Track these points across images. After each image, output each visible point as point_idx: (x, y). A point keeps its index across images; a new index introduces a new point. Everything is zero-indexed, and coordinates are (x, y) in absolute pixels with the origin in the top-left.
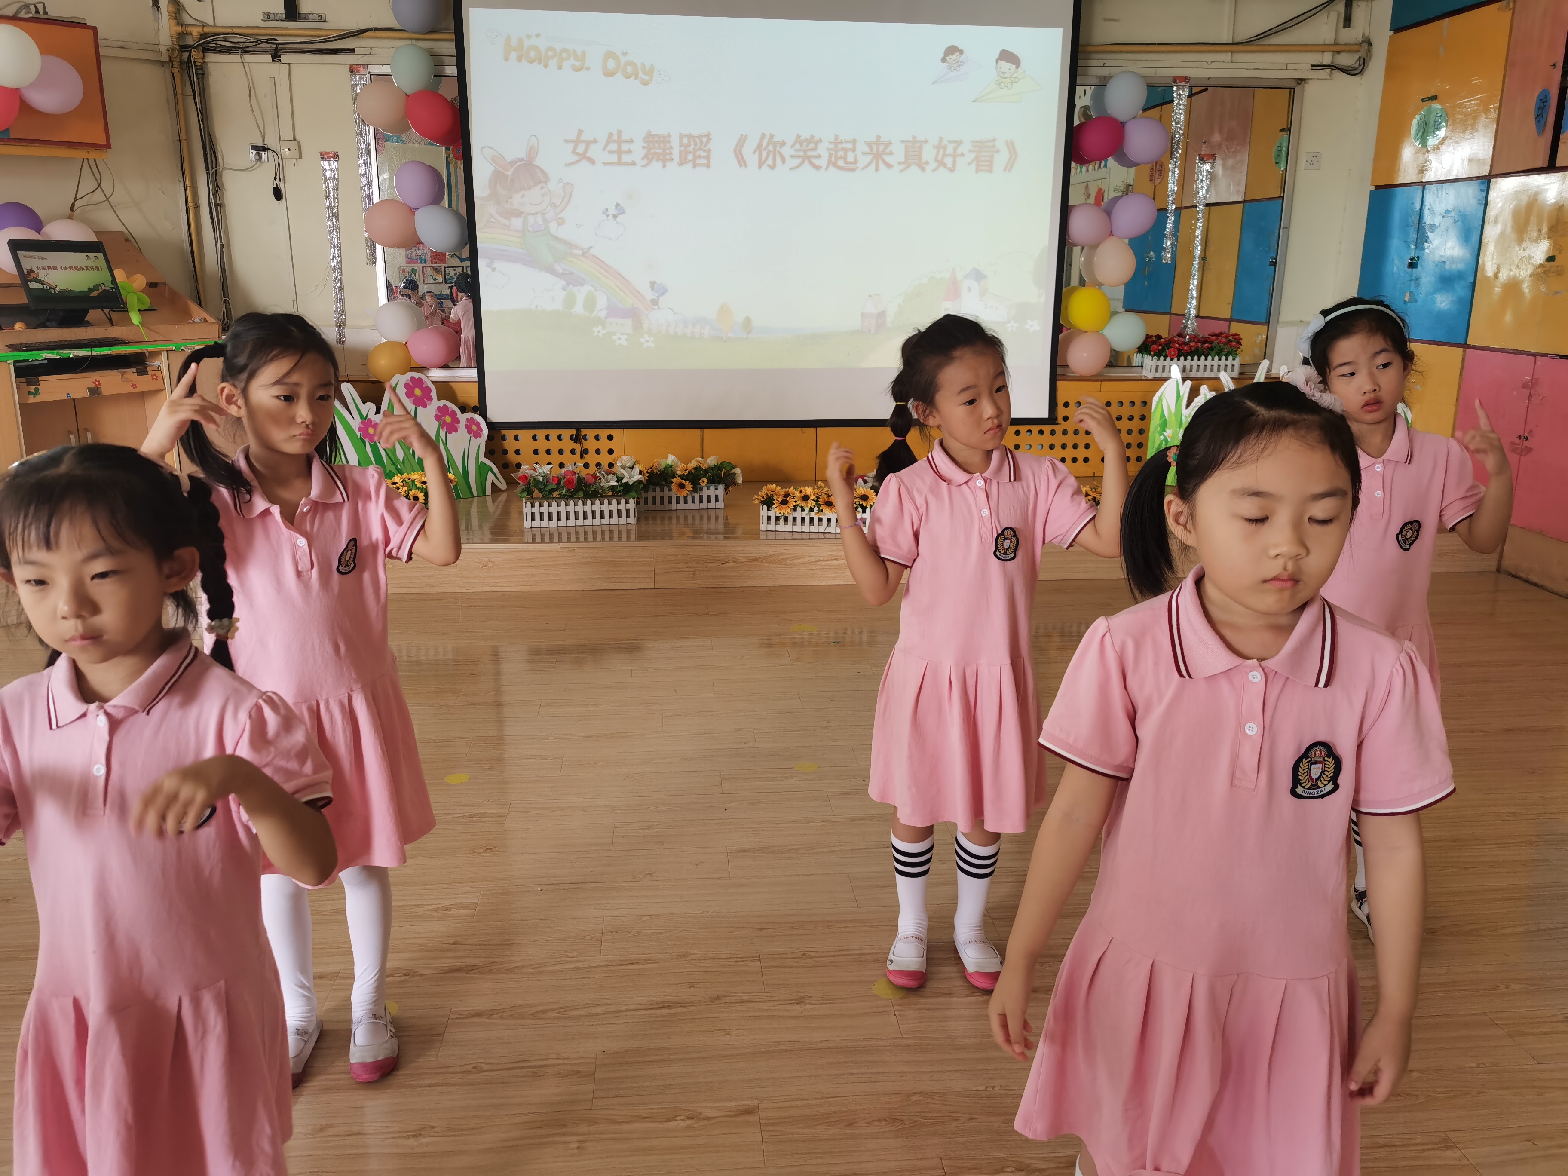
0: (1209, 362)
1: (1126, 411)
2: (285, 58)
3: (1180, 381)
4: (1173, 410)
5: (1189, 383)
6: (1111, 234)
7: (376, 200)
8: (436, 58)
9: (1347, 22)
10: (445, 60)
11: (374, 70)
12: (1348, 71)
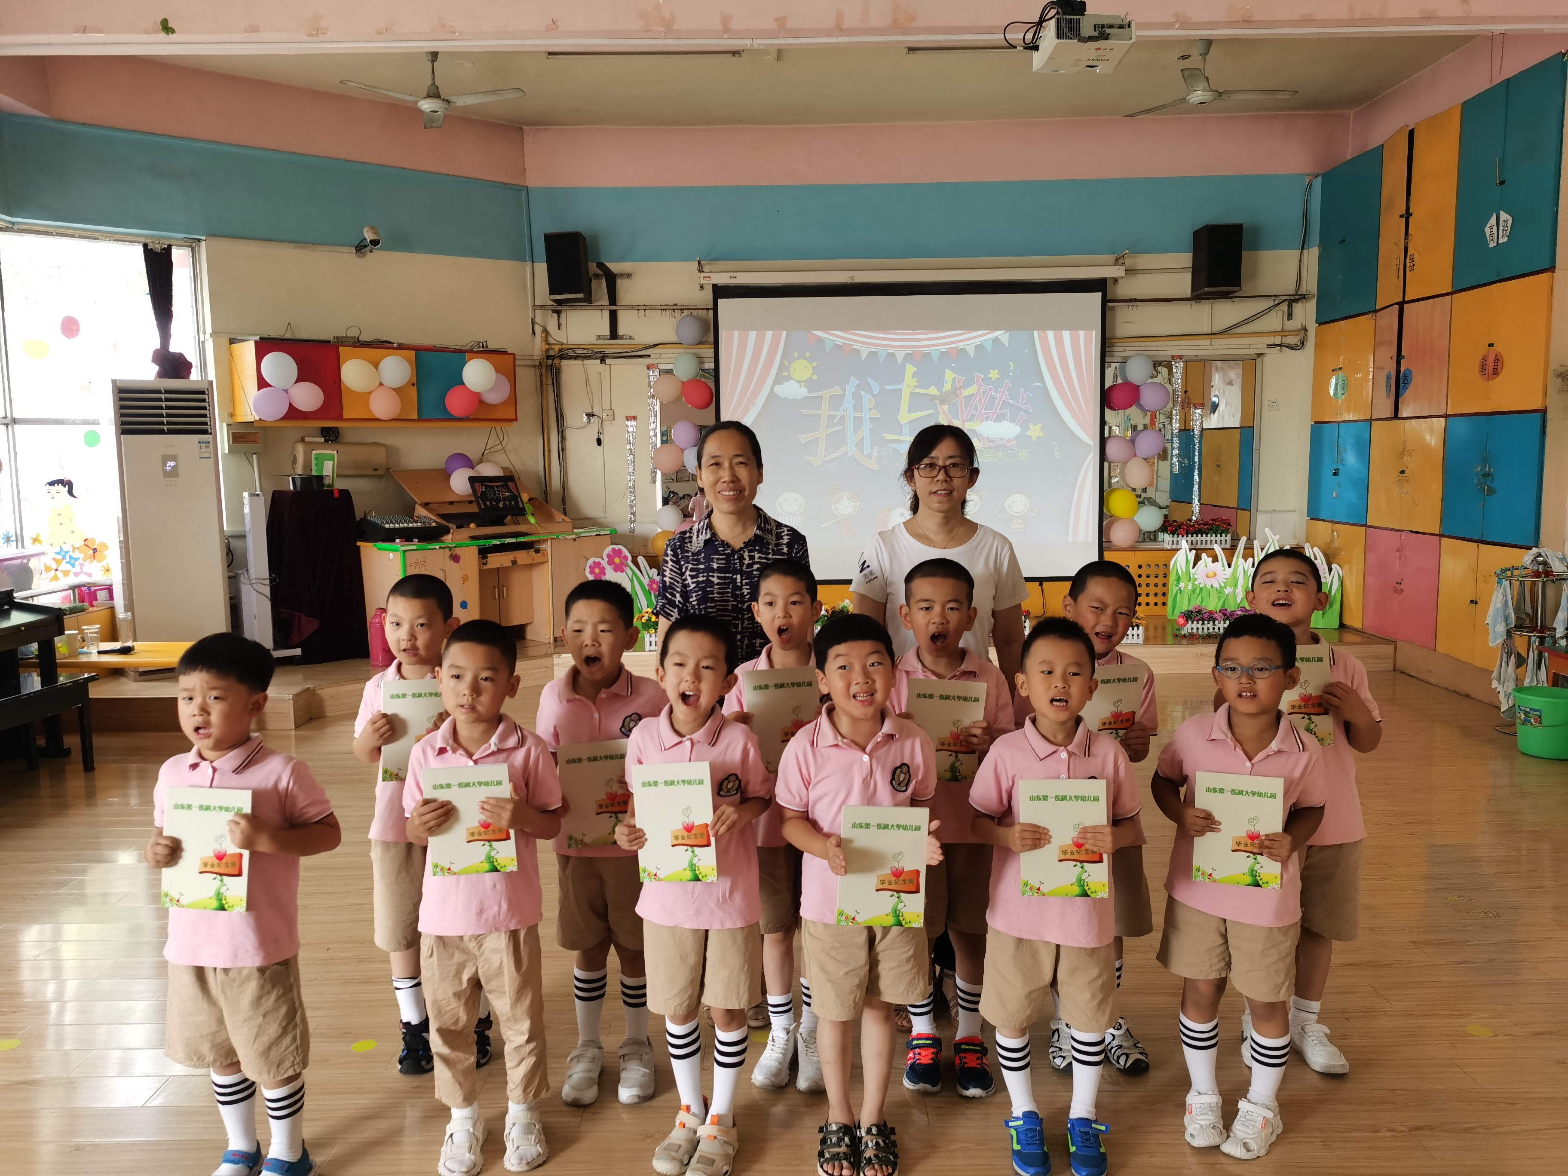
0: (1209, 538)
1: (1153, 571)
2: (608, 361)
3: (1188, 550)
4: (1184, 570)
5: (1194, 552)
6: (1135, 455)
7: (659, 445)
8: (700, 359)
9: (1290, 316)
10: (706, 360)
11: (662, 367)
12: (1292, 347)
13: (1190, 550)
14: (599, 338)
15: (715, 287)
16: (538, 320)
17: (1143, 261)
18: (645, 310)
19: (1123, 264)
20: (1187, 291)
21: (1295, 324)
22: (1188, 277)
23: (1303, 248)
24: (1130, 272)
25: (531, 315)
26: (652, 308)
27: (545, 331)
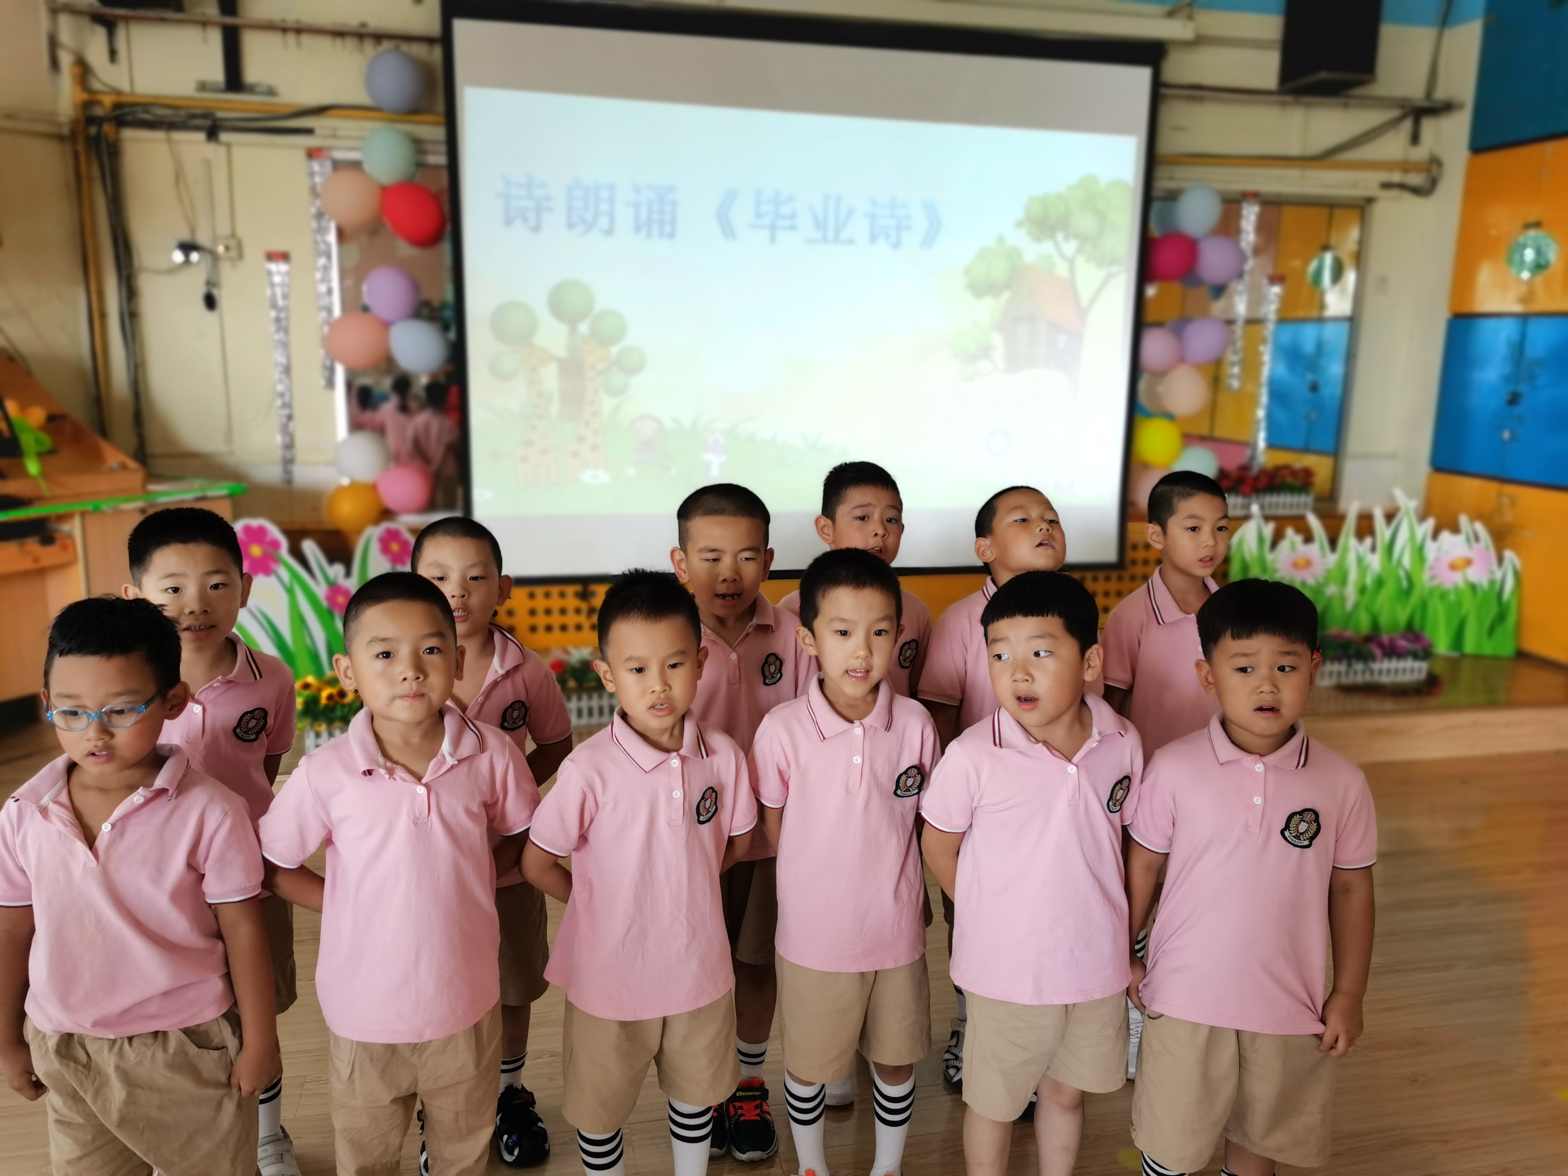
0: (1281, 499)
2: (224, 137)
3: (1263, 520)
4: (1256, 555)
5: (1271, 524)
6: (1181, 359)
7: (337, 311)
8: (418, 145)
9: (1415, 138)
10: (429, 147)
11: (340, 155)
12: (1417, 191)
13: (1266, 518)
14: (203, 86)
16: (63, 37)
18: (298, 32)
19: (1192, 20)
20: (1272, 82)
21: (1420, 153)
22: (1275, 58)
23: (1443, 26)
24: (1204, 37)
25: (48, 29)
26: (316, 30)
27: (81, 62)
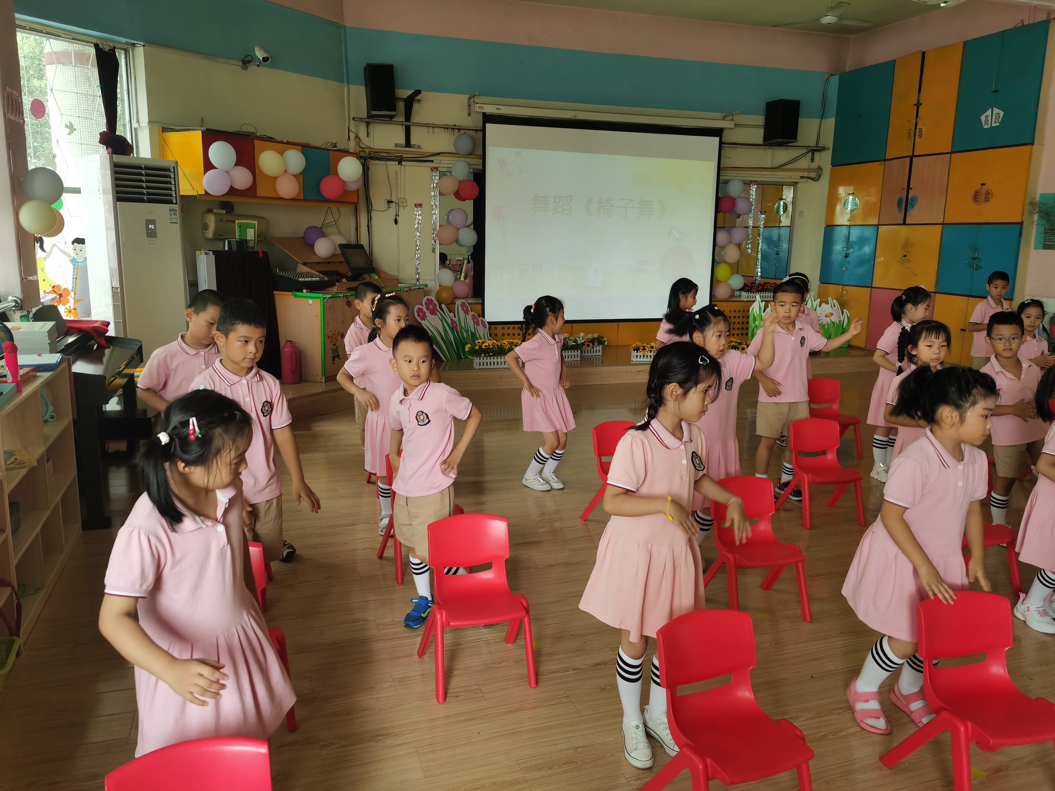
1: (740, 314)
2: (403, 163)
3: (760, 301)
4: (758, 314)
5: (764, 303)
6: (731, 242)
8: (470, 166)
9: (812, 160)
11: (440, 169)
12: (812, 179)
13: (762, 301)
14: (396, 145)
15: (484, 114)
16: (352, 128)
17: (741, 119)
18: (433, 127)
19: (732, 120)
20: (760, 140)
21: (814, 165)
22: (761, 132)
23: (822, 119)
24: (736, 125)
25: (347, 124)
26: (439, 127)
27: (357, 137)
